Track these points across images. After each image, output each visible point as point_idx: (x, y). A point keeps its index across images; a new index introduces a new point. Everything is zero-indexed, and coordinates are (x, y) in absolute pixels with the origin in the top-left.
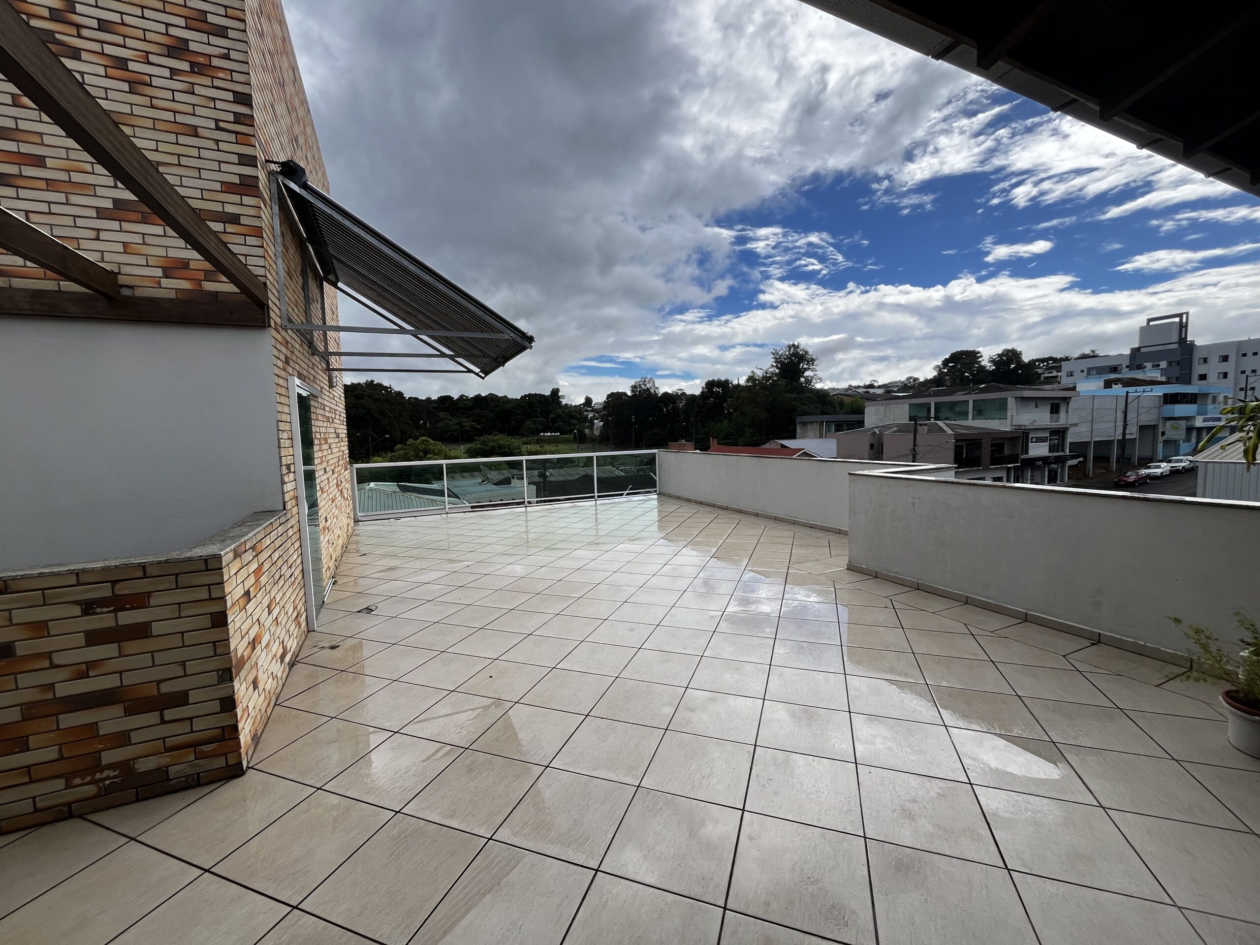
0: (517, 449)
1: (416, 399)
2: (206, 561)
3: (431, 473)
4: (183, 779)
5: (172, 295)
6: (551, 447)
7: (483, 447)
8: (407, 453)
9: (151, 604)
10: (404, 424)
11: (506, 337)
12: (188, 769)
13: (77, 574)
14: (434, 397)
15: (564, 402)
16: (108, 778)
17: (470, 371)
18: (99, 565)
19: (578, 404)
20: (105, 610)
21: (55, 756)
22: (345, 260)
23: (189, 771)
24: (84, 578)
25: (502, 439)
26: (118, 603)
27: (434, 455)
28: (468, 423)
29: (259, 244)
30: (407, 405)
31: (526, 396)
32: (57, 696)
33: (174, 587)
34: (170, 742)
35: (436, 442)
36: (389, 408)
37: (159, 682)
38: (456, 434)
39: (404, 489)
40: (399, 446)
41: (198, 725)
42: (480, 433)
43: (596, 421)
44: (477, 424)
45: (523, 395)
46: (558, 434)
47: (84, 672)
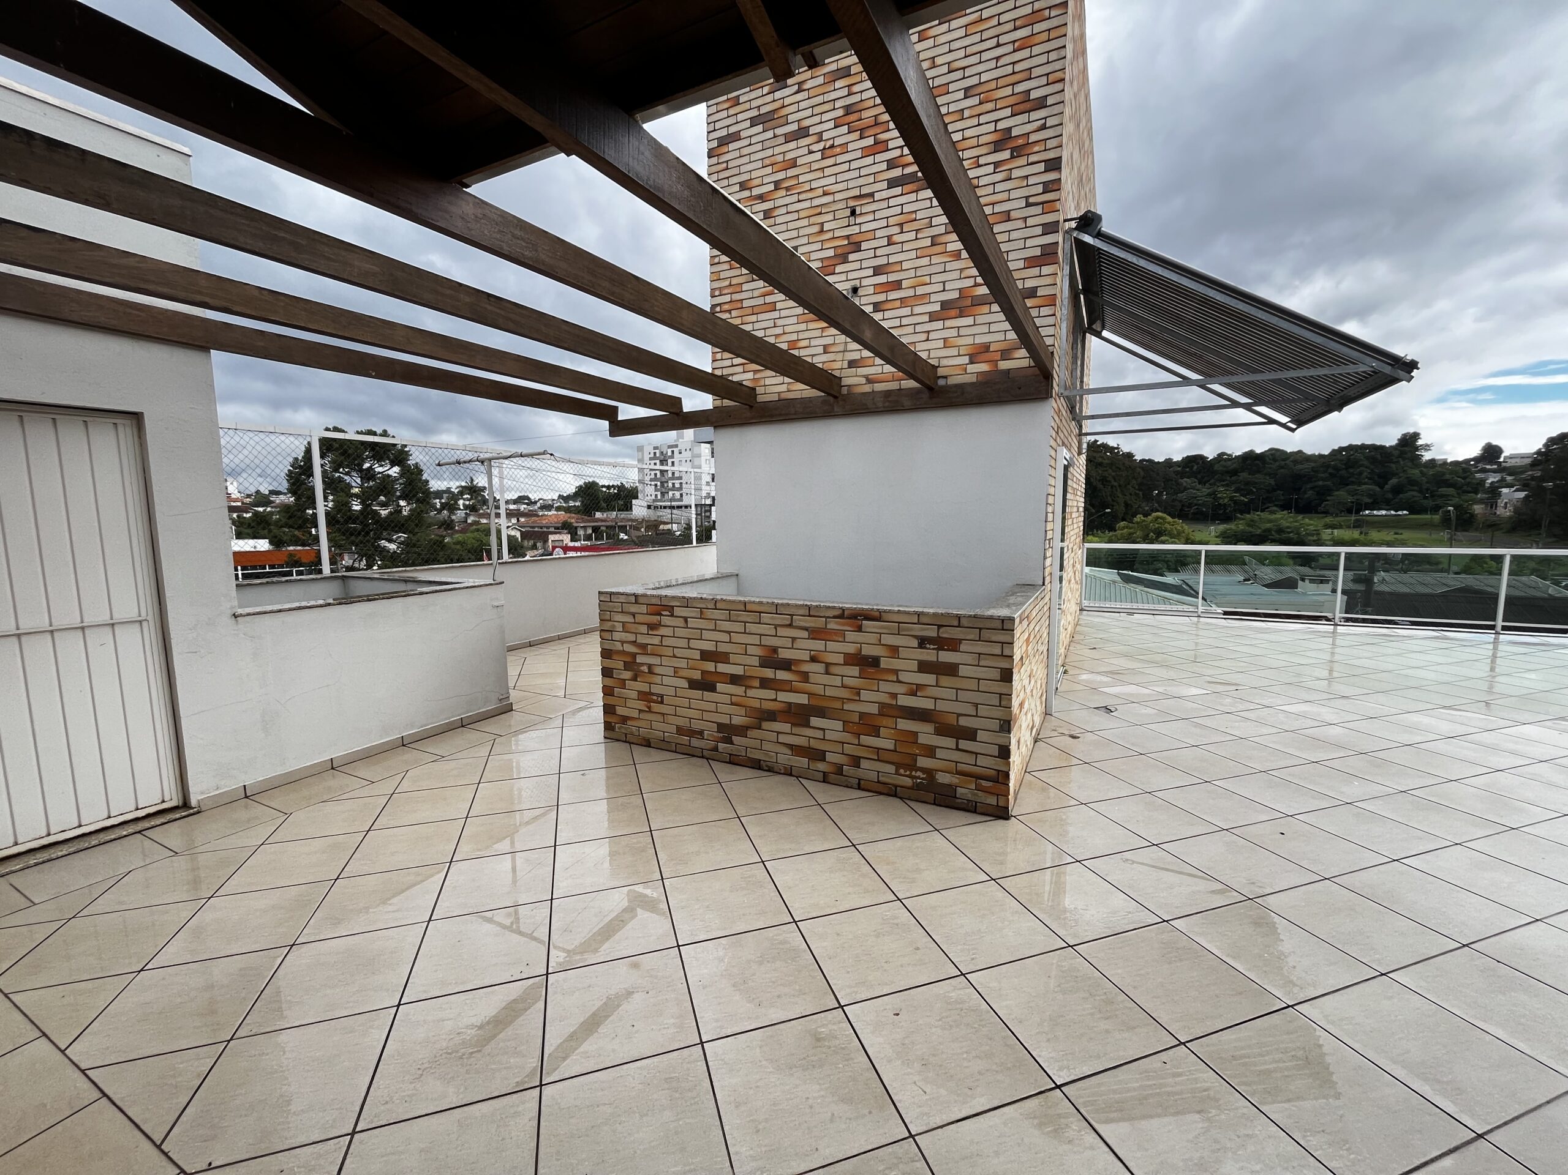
0: (1313, 535)
1: (1150, 461)
2: (1003, 621)
3: (1164, 561)
4: (966, 801)
5: (974, 380)
6: (1389, 536)
7: (1251, 529)
8: (1133, 534)
9: (961, 650)
10: (1131, 494)
11: (1362, 368)
12: (970, 796)
13: (919, 615)
14: (1177, 458)
15: (1427, 456)
16: (919, 778)
17: (1271, 421)
18: (931, 611)
19: (1460, 459)
20: (932, 647)
21: (891, 747)
22: (1121, 304)
23: (970, 797)
24: (924, 620)
25: (1284, 519)
26: (942, 644)
27: (1171, 538)
28: (1225, 494)
29: (1051, 313)
30: (1138, 470)
31: (1341, 449)
32: (898, 704)
33: (978, 639)
34: (961, 767)
35: (1176, 520)
36: (1113, 474)
37: (959, 715)
38: (1204, 509)
39: (1127, 579)
40: (1122, 524)
41: (981, 761)
42: (1246, 509)
43: (1505, 490)
44: (1241, 495)
45: (1336, 448)
46: (1405, 512)
47: (915, 690)
